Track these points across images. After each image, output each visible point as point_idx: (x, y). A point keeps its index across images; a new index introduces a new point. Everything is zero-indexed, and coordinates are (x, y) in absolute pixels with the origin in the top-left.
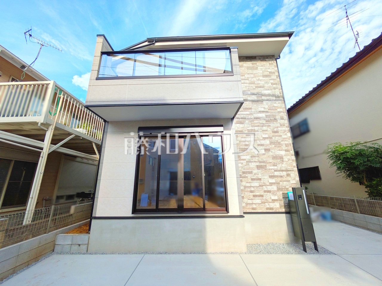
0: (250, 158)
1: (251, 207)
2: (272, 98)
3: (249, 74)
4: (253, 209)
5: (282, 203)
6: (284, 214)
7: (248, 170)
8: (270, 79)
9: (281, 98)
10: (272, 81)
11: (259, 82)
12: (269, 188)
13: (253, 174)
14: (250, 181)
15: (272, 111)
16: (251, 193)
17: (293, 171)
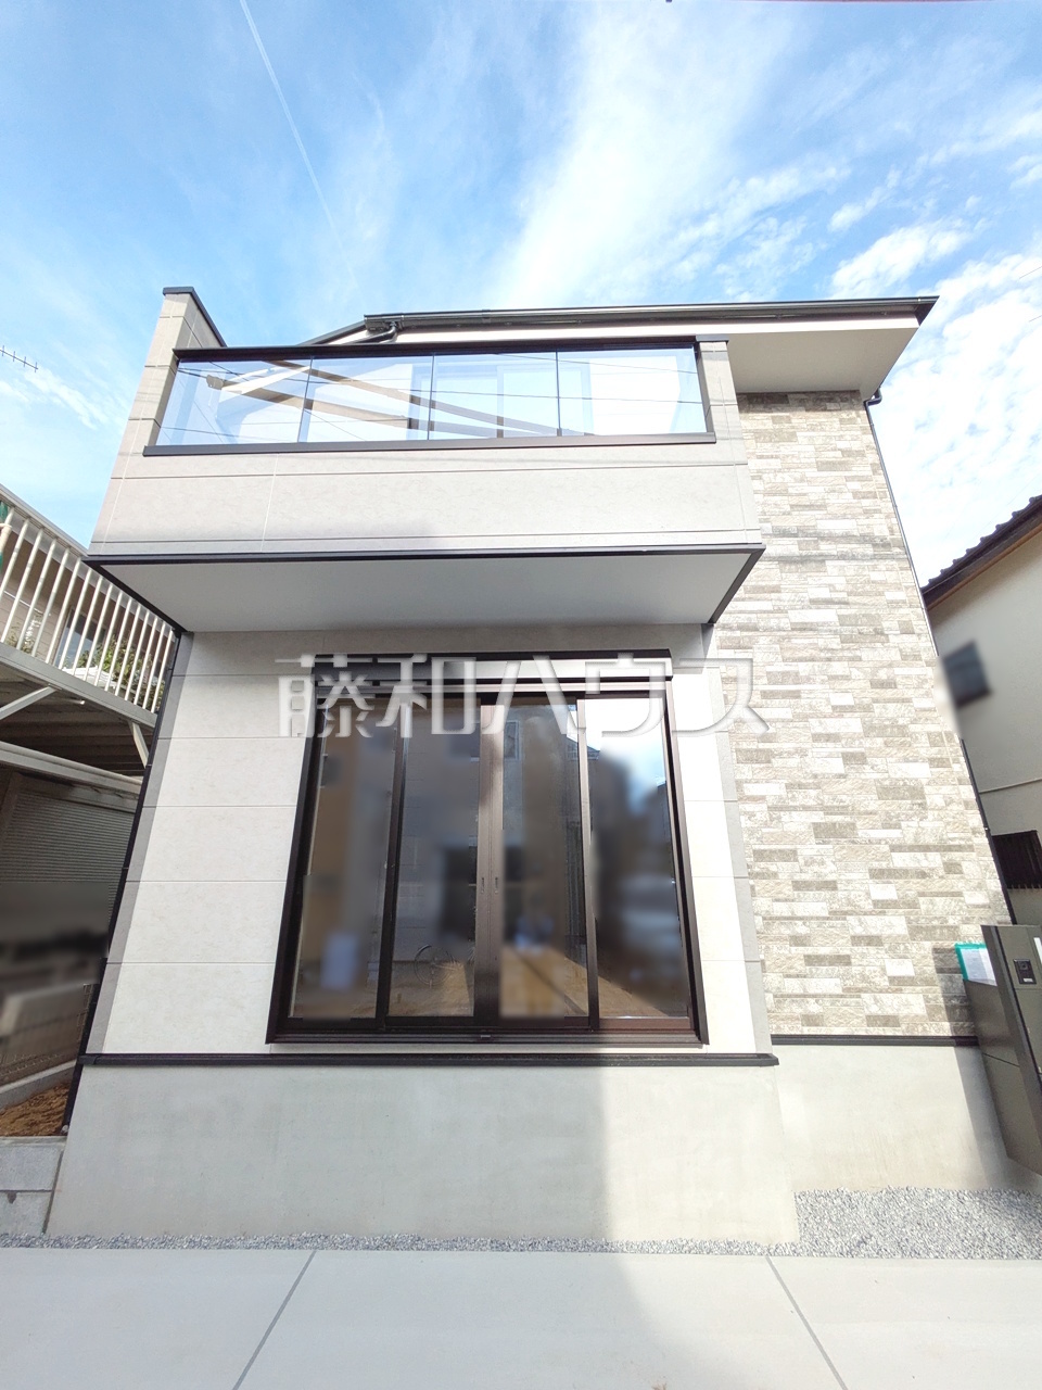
0: (783, 792)
1: (798, 1010)
2: (860, 549)
3: (761, 457)
4: (809, 1019)
5: (937, 993)
6: (952, 1049)
7: (776, 842)
8: (848, 479)
9: (898, 550)
10: (855, 485)
11: (805, 488)
12: (875, 925)
13: (802, 861)
14: (788, 891)
15: (865, 600)
16: (797, 945)
17: (971, 848)
